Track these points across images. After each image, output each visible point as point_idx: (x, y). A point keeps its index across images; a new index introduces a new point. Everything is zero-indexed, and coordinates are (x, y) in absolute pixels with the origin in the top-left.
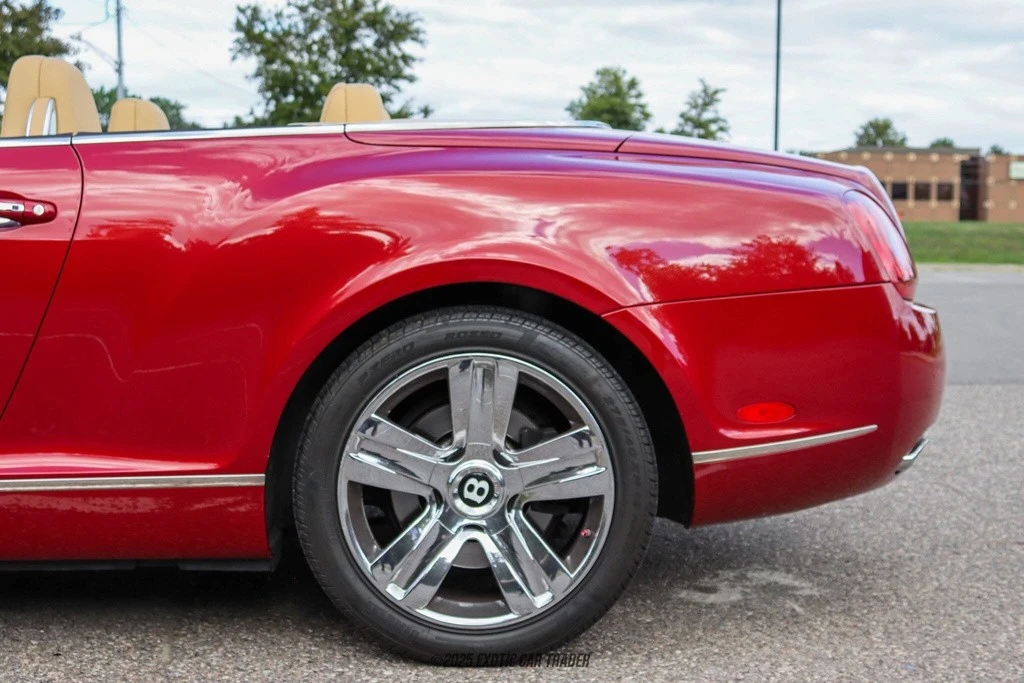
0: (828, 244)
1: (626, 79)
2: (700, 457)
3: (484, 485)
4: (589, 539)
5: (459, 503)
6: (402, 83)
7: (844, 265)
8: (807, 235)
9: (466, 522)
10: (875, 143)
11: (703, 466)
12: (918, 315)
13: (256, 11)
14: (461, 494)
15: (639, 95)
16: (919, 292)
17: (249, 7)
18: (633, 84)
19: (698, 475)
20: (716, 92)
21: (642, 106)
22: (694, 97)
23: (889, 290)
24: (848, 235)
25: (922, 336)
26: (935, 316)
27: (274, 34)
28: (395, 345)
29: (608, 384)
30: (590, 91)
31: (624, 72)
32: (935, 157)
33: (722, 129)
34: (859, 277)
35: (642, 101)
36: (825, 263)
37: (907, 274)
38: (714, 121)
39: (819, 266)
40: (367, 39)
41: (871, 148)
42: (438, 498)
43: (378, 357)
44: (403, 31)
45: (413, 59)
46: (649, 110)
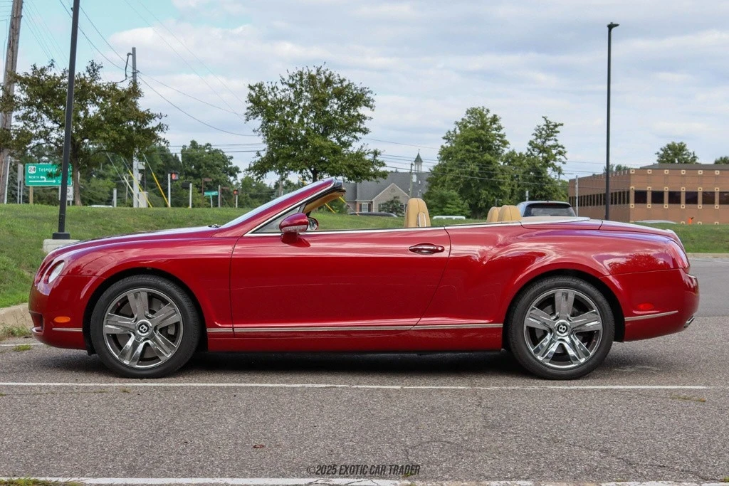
0: (661, 255)
1: (490, 116)
2: (627, 319)
3: (565, 327)
4: (595, 343)
5: (558, 332)
6: (358, 135)
7: (667, 262)
8: (653, 252)
9: (559, 338)
10: (673, 162)
11: (628, 322)
12: (690, 278)
13: (260, 87)
14: (558, 330)
15: (499, 128)
16: (691, 271)
17: (256, 86)
18: (495, 119)
19: (626, 325)
20: (556, 126)
21: (501, 136)
22: (539, 129)
23: (681, 271)
24: (667, 252)
25: (692, 287)
26: (696, 279)
27: (273, 103)
28: (540, 287)
29: (600, 298)
30: (462, 125)
31: (488, 111)
32: (717, 173)
33: (560, 153)
34: (672, 267)
35: (501, 132)
36: (661, 261)
37: (687, 265)
38: (555, 147)
39: (659, 263)
40: (334, 105)
41: (670, 165)
42: (551, 331)
43: (535, 290)
44: (358, 99)
45: (365, 118)
46: (506, 138)
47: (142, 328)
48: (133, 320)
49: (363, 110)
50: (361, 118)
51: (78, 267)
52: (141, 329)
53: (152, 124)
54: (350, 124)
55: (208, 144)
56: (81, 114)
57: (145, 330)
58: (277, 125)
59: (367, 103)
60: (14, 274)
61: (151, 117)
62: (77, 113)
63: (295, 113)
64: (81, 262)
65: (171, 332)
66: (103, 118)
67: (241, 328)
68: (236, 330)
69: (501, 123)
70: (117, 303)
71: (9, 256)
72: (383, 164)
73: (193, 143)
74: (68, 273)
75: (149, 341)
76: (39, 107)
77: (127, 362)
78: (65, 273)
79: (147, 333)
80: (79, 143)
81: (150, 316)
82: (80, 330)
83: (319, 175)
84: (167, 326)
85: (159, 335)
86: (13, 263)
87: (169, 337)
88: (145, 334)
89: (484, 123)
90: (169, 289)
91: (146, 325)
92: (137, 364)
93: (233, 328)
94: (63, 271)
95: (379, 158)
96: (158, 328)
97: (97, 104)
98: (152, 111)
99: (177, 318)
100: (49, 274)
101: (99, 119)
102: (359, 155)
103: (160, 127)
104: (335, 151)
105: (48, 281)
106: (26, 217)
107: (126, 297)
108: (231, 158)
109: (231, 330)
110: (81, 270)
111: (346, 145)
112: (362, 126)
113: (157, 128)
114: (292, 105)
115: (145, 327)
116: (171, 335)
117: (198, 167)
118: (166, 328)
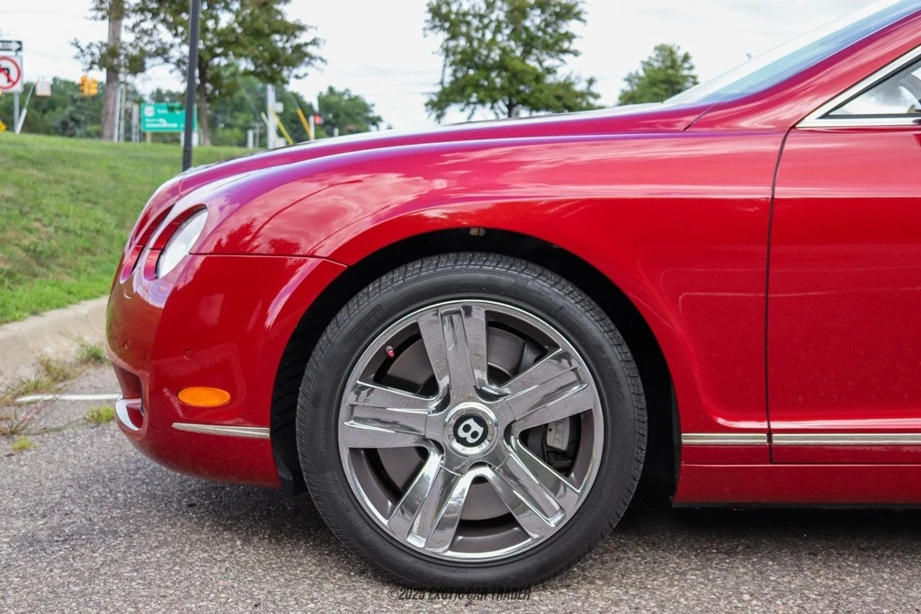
47: (467, 428)
48: (434, 402)
49: (571, 26)
50: (569, 37)
51: (245, 230)
52: (461, 433)
53: (303, 38)
54: (556, 43)
55: (347, 90)
56: (210, 24)
57: (474, 435)
58: (462, 42)
59: (577, 16)
60: (111, 239)
61: (302, 28)
62: (204, 22)
63: (486, 27)
64: (256, 212)
65: (558, 440)
66: (239, 30)
67: (794, 432)
68: (778, 440)
69: (693, 61)
70: (384, 348)
71: (107, 210)
72: (596, 96)
73: (331, 90)
74: (219, 248)
75: (486, 472)
76: (155, 14)
77: (417, 542)
78: (210, 247)
79: (485, 445)
80: (207, 63)
81: (492, 389)
82: (262, 433)
83: (515, 109)
84: (546, 425)
85: (520, 453)
86: (111, 221)
87: (550, 455)
88: (476, 450)
89: (674, 62)
90: (560, 302)
91: (480, 420)
92: (452, 548)
93: (770, 432)
94: (203, 241)
95: (594, 89)
96: (517, 430)
97: (231, 11)
98: (303, 22)
99: (583, 396)
100: (161, 246)
101: (233, 30)
102: (567, 85)
103: (314, 42)
104: (538, 78)
105: (156, 269)
106: (137, 158)
107: (416, 326)
108: (373, 105)
109: (761, 440)
110: (254, 237)
111: (550, 71)
112: (573, 47)
113: (311, 43)
114: (481, 17)
115: (475, 427)
116: (556, 452)
117: (336, 116)
118: (544, 429)
